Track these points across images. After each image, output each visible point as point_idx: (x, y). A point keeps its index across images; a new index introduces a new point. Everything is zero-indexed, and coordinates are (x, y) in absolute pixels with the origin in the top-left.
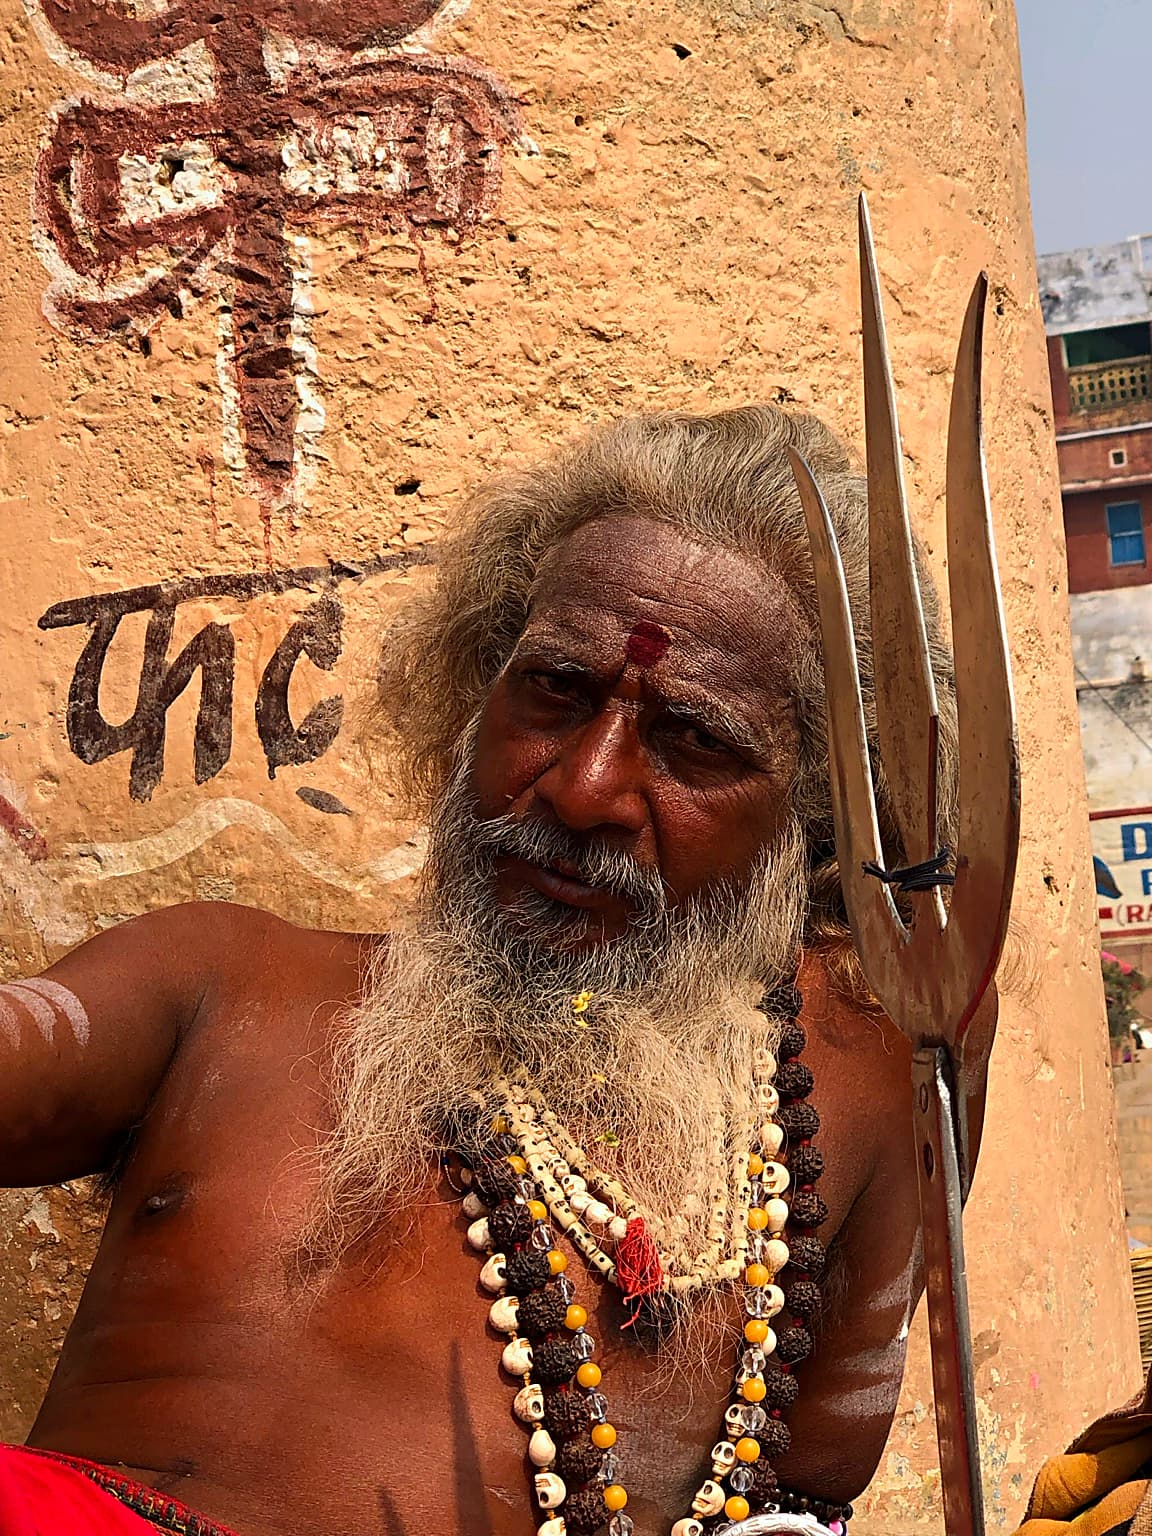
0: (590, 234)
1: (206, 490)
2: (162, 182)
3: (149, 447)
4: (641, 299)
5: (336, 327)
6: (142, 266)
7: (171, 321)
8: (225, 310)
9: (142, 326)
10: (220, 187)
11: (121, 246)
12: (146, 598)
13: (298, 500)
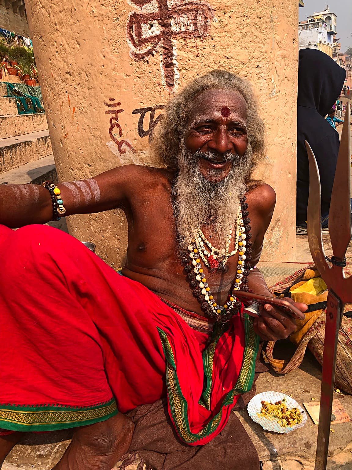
0: (226, 37)
1: (159, 89)
2: (149, 29)
3: (149, 81)
4: (235, 50)
5: (181, 58)
6: (146, 46)
7: (152, 57)
8: (161, 55)
9: (147, 58)
10: (160, 30)
11: (142, 42)
12: (150, 109)
13: (175, 91)
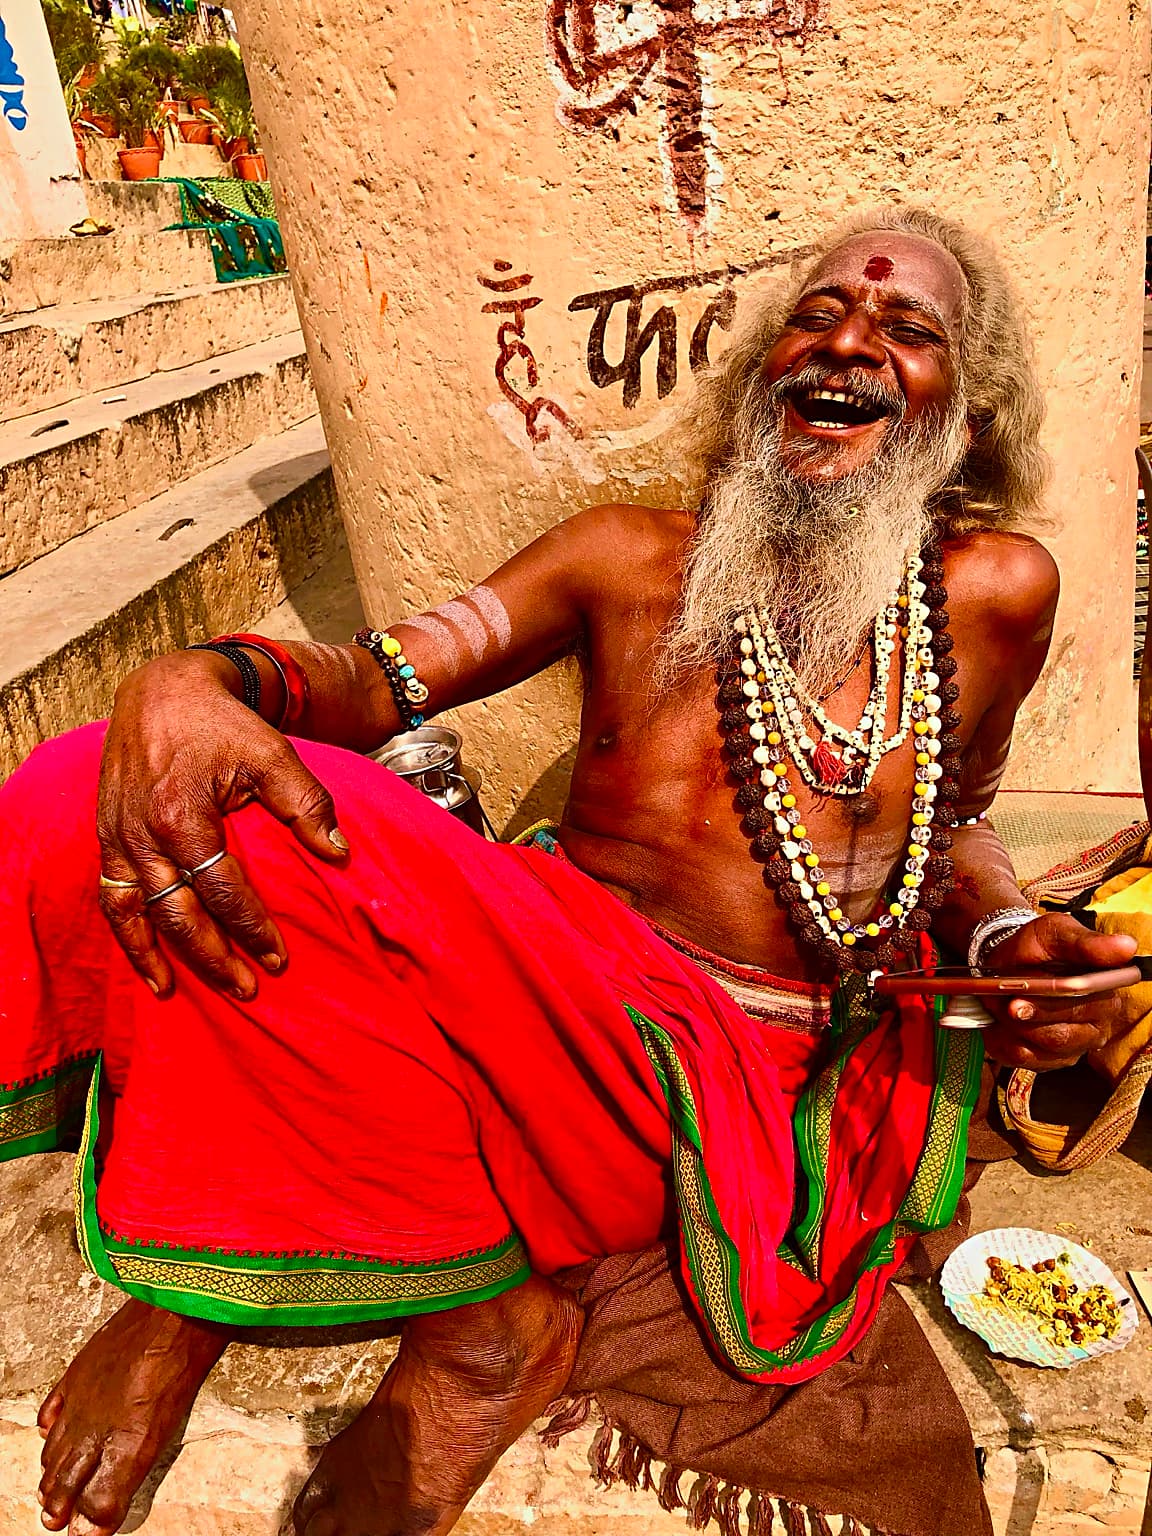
0: (886, 27)
1: (656, 225)
2: (620, 21)
3: (623, 201)
4: (916, 69)
5: (728, 115)
6: (611, 81)
7: (631, 117)
8: (661, 107)
9: (613, 122)
10: (655, 23)
11: (599, 69)
12: (626, 293)
13: (709, 229)
